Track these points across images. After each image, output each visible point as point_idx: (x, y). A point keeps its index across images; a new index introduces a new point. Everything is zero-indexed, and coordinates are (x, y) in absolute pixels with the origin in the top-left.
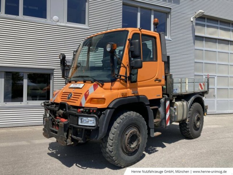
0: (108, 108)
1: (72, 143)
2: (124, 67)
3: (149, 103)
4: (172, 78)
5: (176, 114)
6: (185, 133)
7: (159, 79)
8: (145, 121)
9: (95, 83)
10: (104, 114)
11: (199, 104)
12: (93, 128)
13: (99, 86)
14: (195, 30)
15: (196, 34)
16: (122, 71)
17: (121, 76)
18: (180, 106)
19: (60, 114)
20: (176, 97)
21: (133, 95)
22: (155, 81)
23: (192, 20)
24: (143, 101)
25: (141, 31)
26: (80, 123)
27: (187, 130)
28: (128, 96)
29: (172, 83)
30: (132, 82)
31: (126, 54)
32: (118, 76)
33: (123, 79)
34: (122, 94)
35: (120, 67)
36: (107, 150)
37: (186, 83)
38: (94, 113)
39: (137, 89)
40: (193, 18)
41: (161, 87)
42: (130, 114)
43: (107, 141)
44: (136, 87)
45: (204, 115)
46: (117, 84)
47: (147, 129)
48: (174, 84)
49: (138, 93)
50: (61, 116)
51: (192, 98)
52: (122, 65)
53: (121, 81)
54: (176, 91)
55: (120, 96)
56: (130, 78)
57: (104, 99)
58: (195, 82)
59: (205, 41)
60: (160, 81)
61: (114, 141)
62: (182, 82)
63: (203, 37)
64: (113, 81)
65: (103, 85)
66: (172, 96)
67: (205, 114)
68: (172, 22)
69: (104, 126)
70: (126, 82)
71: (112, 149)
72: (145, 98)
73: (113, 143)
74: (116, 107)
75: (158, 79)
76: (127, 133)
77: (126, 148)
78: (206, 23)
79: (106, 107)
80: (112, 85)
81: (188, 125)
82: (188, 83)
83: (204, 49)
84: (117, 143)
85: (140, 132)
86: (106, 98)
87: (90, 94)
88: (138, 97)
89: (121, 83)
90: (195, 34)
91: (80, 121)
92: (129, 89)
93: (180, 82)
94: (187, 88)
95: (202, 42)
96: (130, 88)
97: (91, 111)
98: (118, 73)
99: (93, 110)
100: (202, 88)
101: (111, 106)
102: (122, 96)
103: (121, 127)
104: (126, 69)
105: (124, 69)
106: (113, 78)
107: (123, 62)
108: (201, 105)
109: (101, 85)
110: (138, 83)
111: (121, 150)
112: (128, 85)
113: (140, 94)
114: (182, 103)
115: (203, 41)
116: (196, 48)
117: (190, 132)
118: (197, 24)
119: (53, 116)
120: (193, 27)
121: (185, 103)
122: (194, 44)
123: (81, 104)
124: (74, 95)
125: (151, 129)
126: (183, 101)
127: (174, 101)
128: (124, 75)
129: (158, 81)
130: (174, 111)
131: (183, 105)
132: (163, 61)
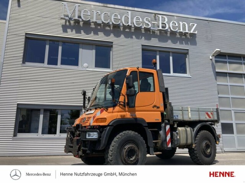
0: (108, 126)
1: (83, 155)
2: (123, 95)
3: (147, 125)
4: (171, 106)
5: (178, 138)
6: (195, 158)
7: (158, 106)
8: (144, 140)
9: (102, 109)
10: (105, 130)
11: (208, 132)
12: (96, 140)
13: (104, 111)
14: (215, 67)
15: (217, 70)
16: (121, 99)
17: (120, 102)
18: (182, 131)
19: (77, 134)
20: (178, 123)
21: (131, 117)
22: (153, 107)
23: (211, 58)
24: (141, 123)
25: (138, 70)
26: (87, 137)
27: (195, 155)
28: (126, 117)
29: (172, 110)
30: (130, 107)
31: (125, 86)
32: (118, 102)
33: (121, 105)
34: (121, 116)
35: (120, 96)
36: (109, 160)
37: (188, 111)
38: (97, 129)
39: (135, 113)
40: (212, 56)
41: (160, 113)
42: (128, 132)
43: (108, 153)
44: (135, 111)
45: (216, 144)
46: (117, 108)
47: (147, 147)
48: (174, 111)
49: (136, 116)
50: (78, 136)
51: (199, 126)
52: (121, 94)
53: (121, 106)
54: (177, 117)
55: (119, 117)
56: (128, 104)
57: (105, 118)
58: (200, 111)
59: (229, 76)
60: (158, 108)
61: (113, 152)
62: (184, 109)
63: (226, 73)
64: (114, 106)
65: (107, 109)
66: (172, 121)
67: (217, 142)
68: (190, 61)
69: (104, 139)
70: (125, 106)
71: (112, 158)
72: (143, 120)
73: (112, 154)
74: (115, 125)
75: (156, 106)
76: (125, 147)
77: (125, 160)
78: (227, 60)
79: (107, 125)
80: (113, 109)
81: (196, 151)
82: (191, 111)
83: (229, 84)
84: (116, 154)
85: (138, 149)
86: (106, 118)
87: (97, 116)
88: (136, 119)
89: (120, 107)
90: (215, 71)
91: (87, 135)
92: (127, 113)
93: (181, 110)
94: (190, 116)
95: (225, 78)
96: (129, 112)
97: (95, 127)
98: (118, 100)
99: (96, 127)
100: (210, 117)
101: (110, 124)
102: (121, 117)
103: (120, 141)
104: (125, 97)
105: (123, 97)
106: (115, 104)
107: (122, 92)
108: (211, 133)
109: (106, 110)
110: (136, 108)
111: (120, 160)
112: (127, 109)
113: (138, 117)
114: (185, 128)
115: (227, 76)
116: (218, 83)
117: (198, 158)
118: (216, 61)
119: (72, 136)
120: (213, 64)
121: (189, 129)
122: (216, 80)
123: (90, 124)
124: (87, 119)
125: (150, 148)
126: (187, 127)
127: (176, 126)
128: (123, 101)
129: (156, 108)
130: (176, 135)
131: (186, 131)
132: (160, 92)
